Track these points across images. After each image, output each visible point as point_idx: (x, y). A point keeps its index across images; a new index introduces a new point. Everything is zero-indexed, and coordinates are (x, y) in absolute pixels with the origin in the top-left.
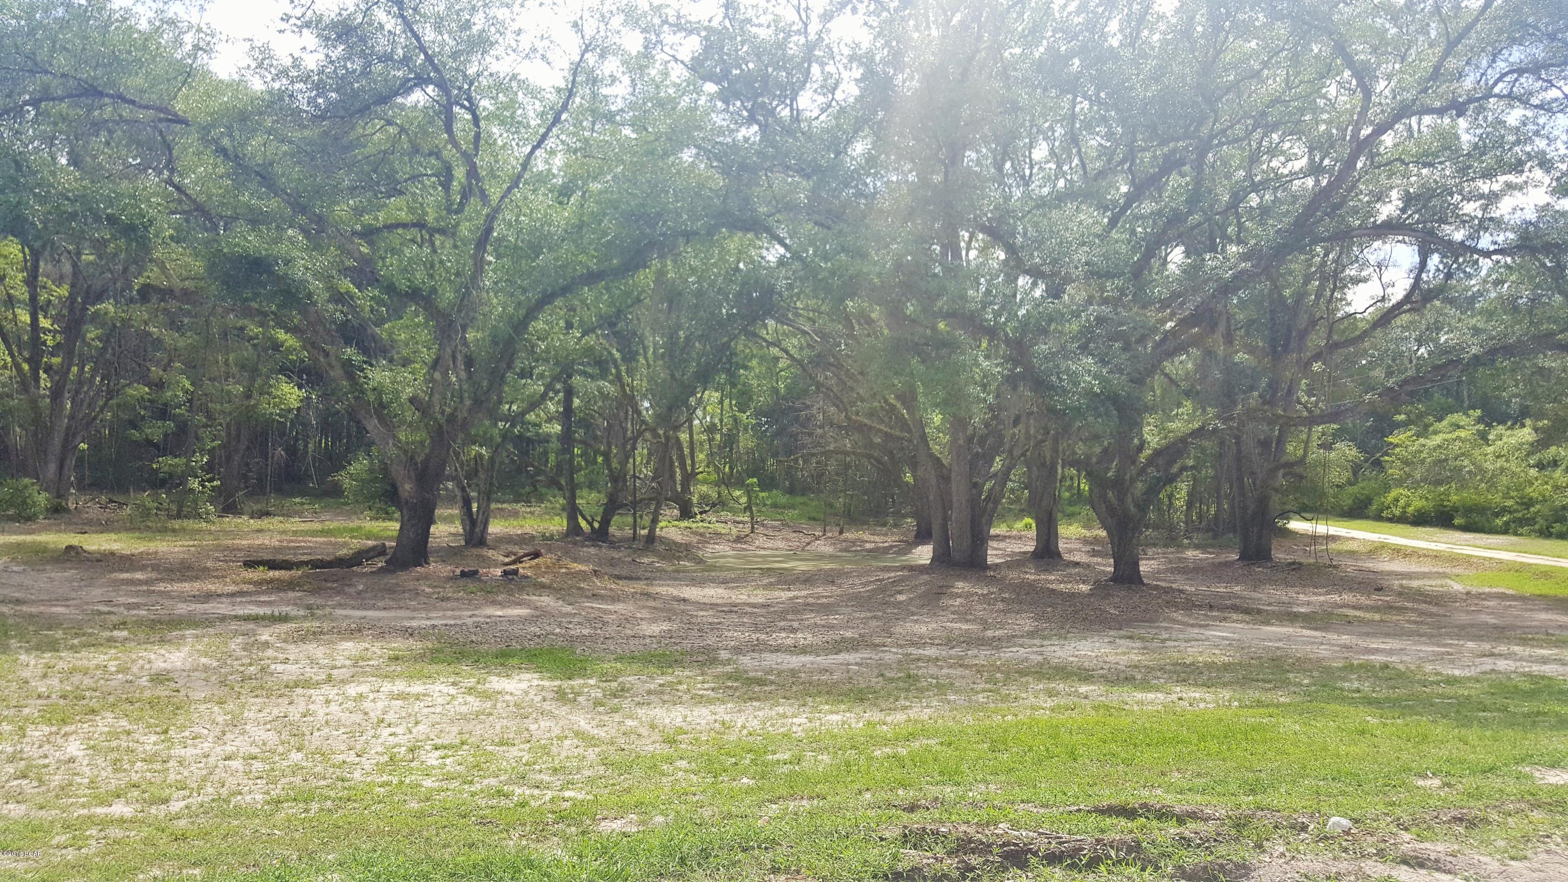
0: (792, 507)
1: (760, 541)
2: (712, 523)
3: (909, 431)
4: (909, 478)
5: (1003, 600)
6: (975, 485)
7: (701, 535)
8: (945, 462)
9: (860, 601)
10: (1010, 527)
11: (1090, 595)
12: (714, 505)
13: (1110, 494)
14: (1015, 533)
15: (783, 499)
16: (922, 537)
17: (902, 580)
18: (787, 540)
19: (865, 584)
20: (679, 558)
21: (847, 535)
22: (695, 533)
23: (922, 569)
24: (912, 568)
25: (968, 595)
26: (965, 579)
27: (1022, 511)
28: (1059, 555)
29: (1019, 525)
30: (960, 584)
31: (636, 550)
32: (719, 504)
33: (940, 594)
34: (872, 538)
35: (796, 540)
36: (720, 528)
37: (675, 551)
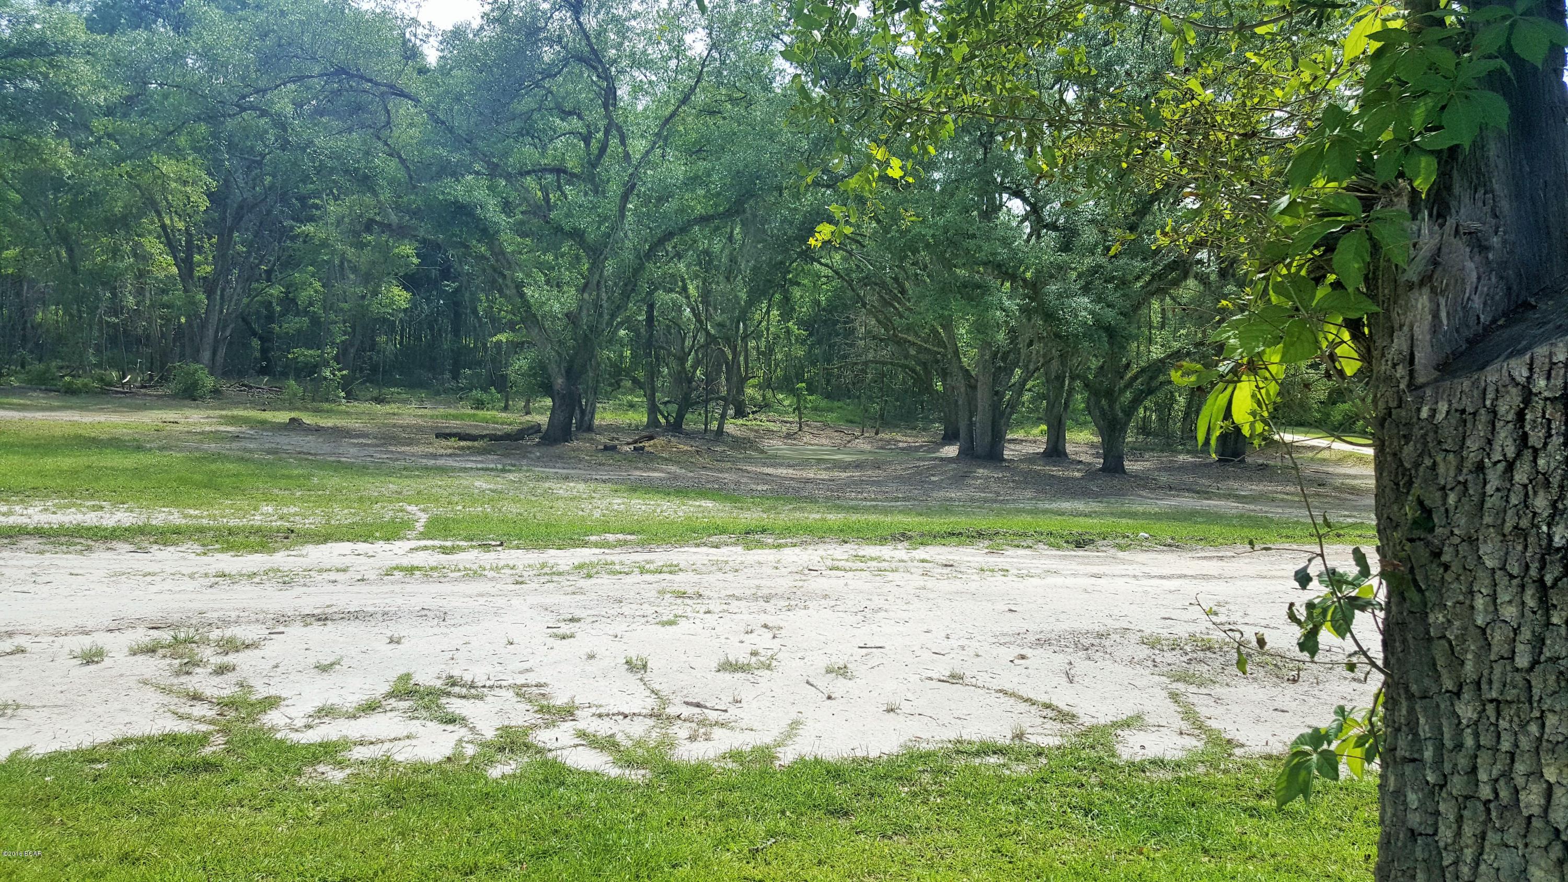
0: (831, 410)
1: (807, 438)
2: (763, 421)
3: (945, 347)
4: (939, 386)
5: (1013, 481)
6: (997, 393)
7: (757, 431)
8: (973, 373)
9: (901, 479)
10: (1028, 433)
11: (1082, 478)
12: (761, 407)
13: (1103, 402)
14: (1031, 438)
15: (823, 403)
16: (949, 437)
17: (934, 467)
18: (831, 438)
19: (905, 470)
20: (745, 449)
21: (880, 435)
22: (751, 430)
23: (950, 460)
24: (942, 459)
25: (987, 478)
26: (984, 468)
27: (1039, 419)
28: (1066, 454)
29: (1036, 431)
30: (981, 471)
31: (709, 441)
32: (764, 406)
33: (964, 477)
34: (904, 438)
35: (838, 438)
36: (771, 426)
37: (739, 443)
